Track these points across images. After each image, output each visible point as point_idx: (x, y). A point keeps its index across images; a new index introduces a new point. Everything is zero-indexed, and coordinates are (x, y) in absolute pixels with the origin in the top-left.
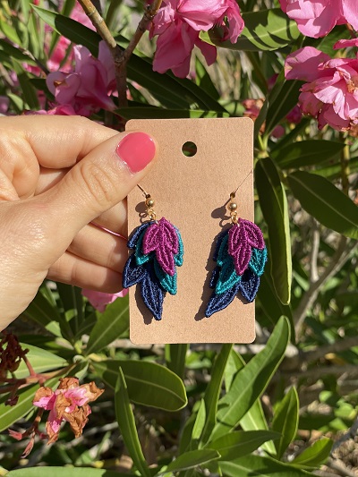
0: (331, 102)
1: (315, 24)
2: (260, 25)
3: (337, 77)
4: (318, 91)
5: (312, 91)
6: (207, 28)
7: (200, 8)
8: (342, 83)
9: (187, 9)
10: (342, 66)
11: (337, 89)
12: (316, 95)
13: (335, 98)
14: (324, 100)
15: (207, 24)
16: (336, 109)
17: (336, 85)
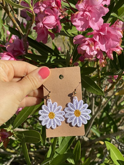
0: (85, 50)
1: (81, 27)
2: (69, 29)
3: (87, 43)
4: (82, 47)
5: (80, 47)
6: (51, 29)
7: (49, 22)
8: (88, 45)
9: (45, 22)
10: (89, 40)
11: (87, 46)
12: (81, 48)
14: (83, 49)
15: (51, 27)
16: (87, 52)
17: (87, 45)
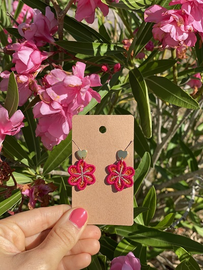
0: (169, 32)
3: (171, 19)
5: (159, 27)
8: (174, 23)
10: (174, 13)
11: (172, 25)
12: (161, 29)
13: (171, 30)
16: (172, 35)
